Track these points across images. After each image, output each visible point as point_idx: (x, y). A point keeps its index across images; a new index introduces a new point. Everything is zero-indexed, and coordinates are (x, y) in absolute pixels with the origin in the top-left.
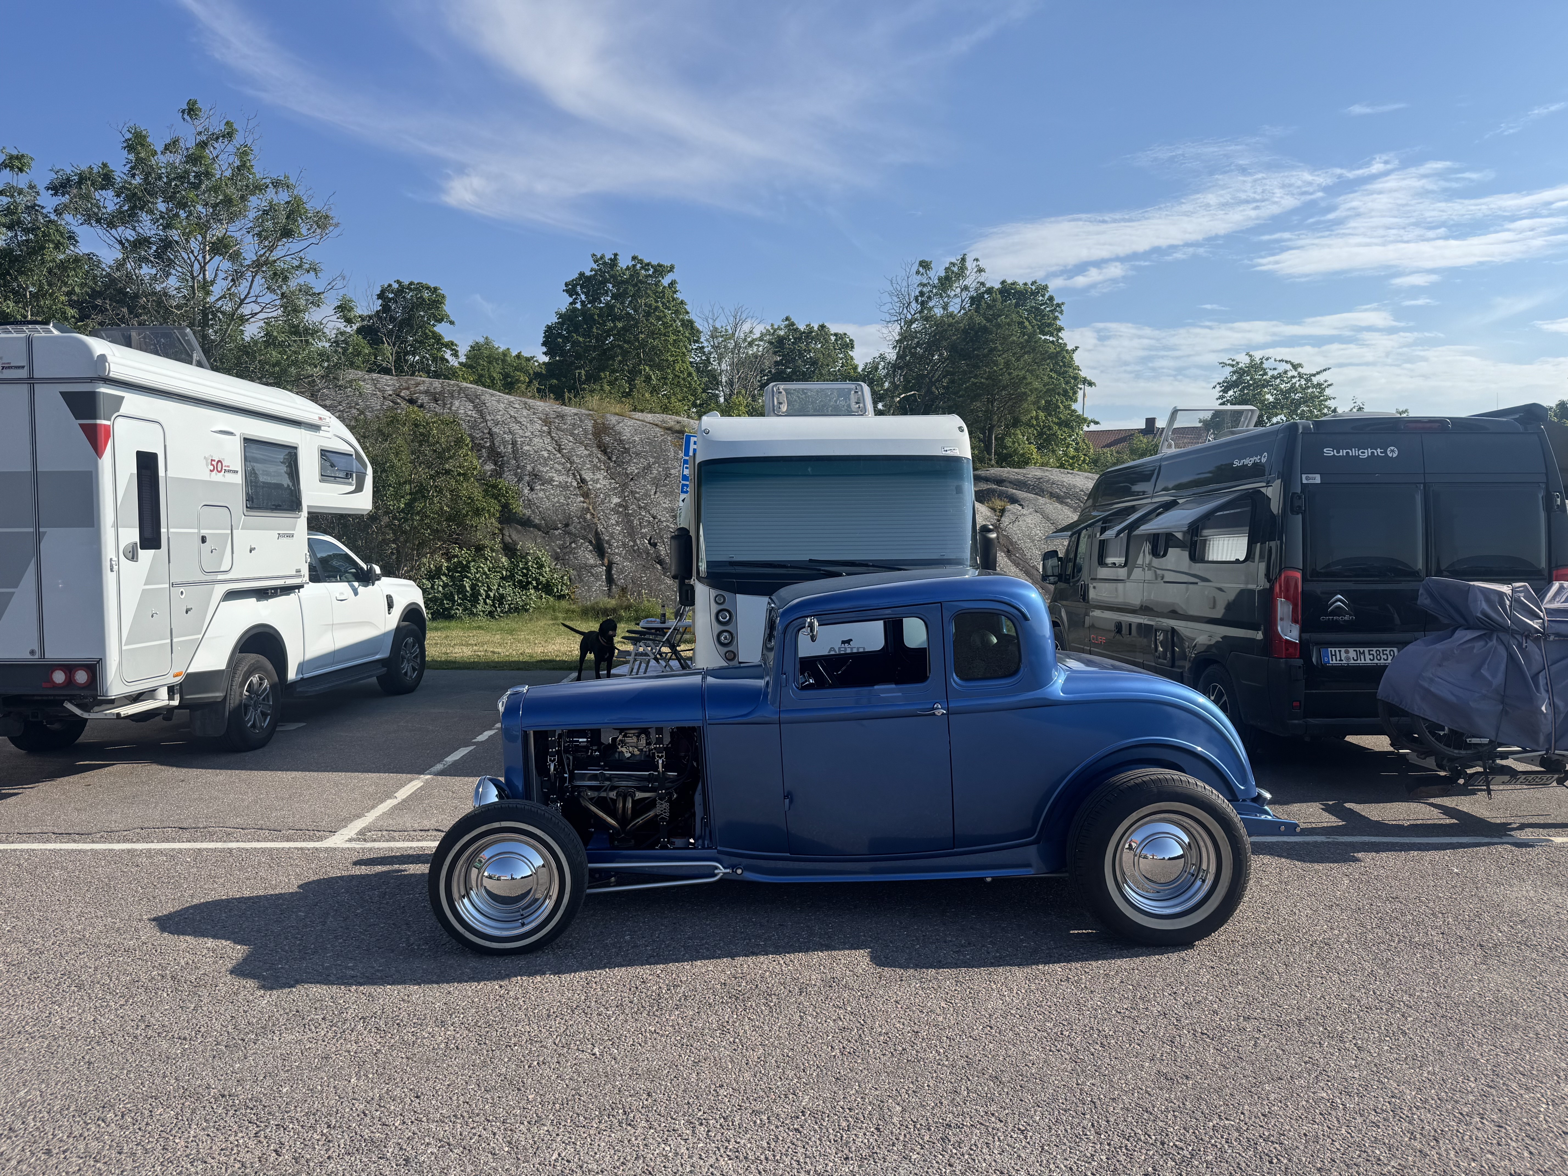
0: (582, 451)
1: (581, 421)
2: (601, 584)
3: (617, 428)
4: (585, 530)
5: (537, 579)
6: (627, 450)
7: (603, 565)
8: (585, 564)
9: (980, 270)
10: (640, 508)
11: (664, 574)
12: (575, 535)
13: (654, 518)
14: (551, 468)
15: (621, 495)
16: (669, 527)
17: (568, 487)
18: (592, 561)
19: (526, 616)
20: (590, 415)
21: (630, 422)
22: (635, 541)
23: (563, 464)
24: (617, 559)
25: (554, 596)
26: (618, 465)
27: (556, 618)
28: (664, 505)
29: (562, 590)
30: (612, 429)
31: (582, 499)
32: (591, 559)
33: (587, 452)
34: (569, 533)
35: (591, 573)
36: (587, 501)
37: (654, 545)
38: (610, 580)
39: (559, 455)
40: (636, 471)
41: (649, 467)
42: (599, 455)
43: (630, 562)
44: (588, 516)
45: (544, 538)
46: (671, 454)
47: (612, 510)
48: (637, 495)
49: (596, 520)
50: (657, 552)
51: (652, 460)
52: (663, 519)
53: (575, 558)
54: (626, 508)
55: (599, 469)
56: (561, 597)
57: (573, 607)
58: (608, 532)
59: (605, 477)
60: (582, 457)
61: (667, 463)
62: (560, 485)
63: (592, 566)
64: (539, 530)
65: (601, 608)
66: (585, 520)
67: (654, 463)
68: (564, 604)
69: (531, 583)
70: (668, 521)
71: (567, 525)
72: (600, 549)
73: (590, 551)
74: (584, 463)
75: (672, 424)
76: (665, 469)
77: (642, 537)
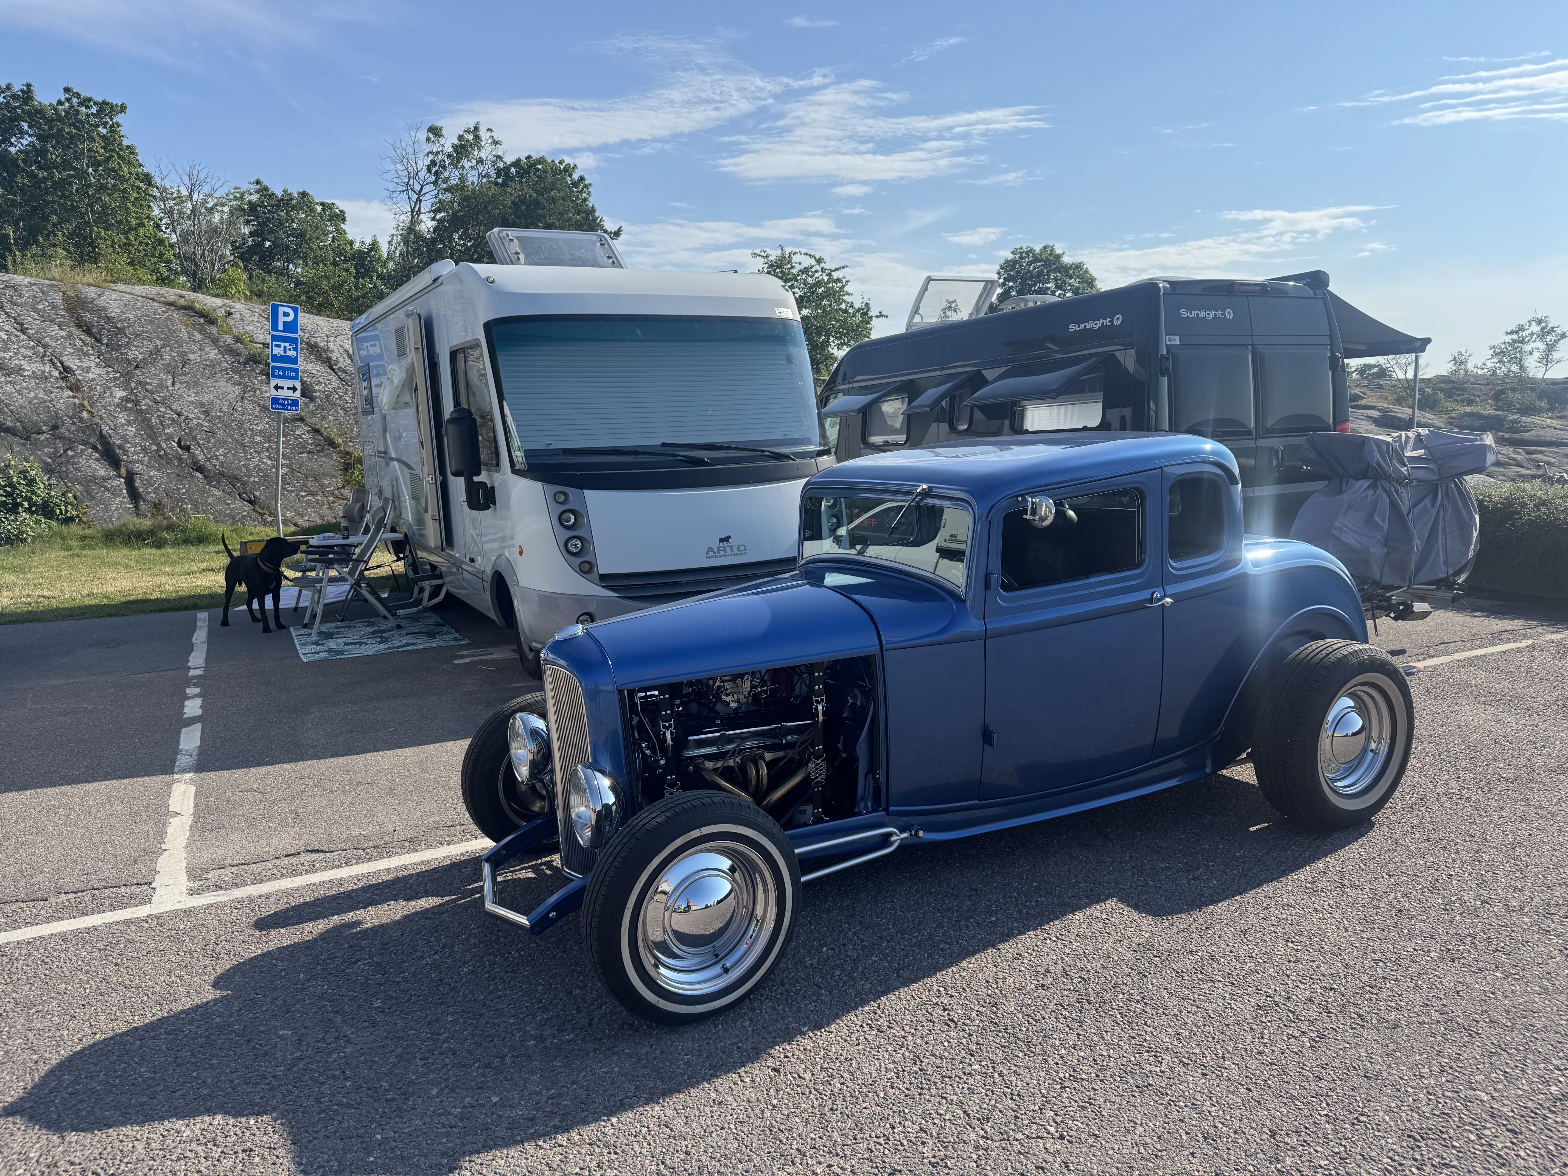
0: (54, 330)
1: (43, 292)
2: (121, 501)
3: (99, 302)
4: (84, 432)
5: (29, 500)
6: (121, 331)
7: (120, 476)
8: (94, 476)
9: (495, 143)
10: (157, 402)
11: (209, 484)
12: (70, 440)
13: (179, 414)
14: (16, 354)
15: (126, 386)
16: (202, 426)
17: (46, 377)
18: (102, 472)
19: (24, 548)
20: (53, 285)
21: (116, 296)
22: (158, 445)
23: (32, 348)
24: (138, 468)
25: (58, 519)
26: (113, 349)
27: (69, 548)
28: (189, 399)
29: (67, 511)
30: (92, 303)
31: (71, 393)
32: (102, 470)
33: (64, 333)
34: (60, 438)
35: (105, 487)
36: (79, 395)
37: (187, 448)
38: (134, 495)
39: (23, 337)
40: (140, 357)
41: (157, 351)
42: (83, 337)
43: (158, 470)
44: (85, 415)
45: (24, 445)
46: (185, 335)
47: (118, 406)
48: (149, 387)
49: (97, 420)
50: (194, 456)
51: (160, 343)
52: (191, 416)
53: (76, 469)
54: (137, 403)
55: (87, 354)
56: (68, 520)
57: (88, 532)
58: (118, 434)
59: (97, 364)
60: (57, 339)
61: (181, 346)
62: (34, 376)
63: (104, 479)
64: (15, 435)
65: (132, 532)
66: (81, 420)
67: (163, 346)
68: (74, 528)
69: (21, 505)
70: (199, 418)
71: (55, 427)
72: (111, 456)
73: (97, 460)
74: (63, 347)
75: (172, 298)
76: (180, 354)
77: (168, 439)
